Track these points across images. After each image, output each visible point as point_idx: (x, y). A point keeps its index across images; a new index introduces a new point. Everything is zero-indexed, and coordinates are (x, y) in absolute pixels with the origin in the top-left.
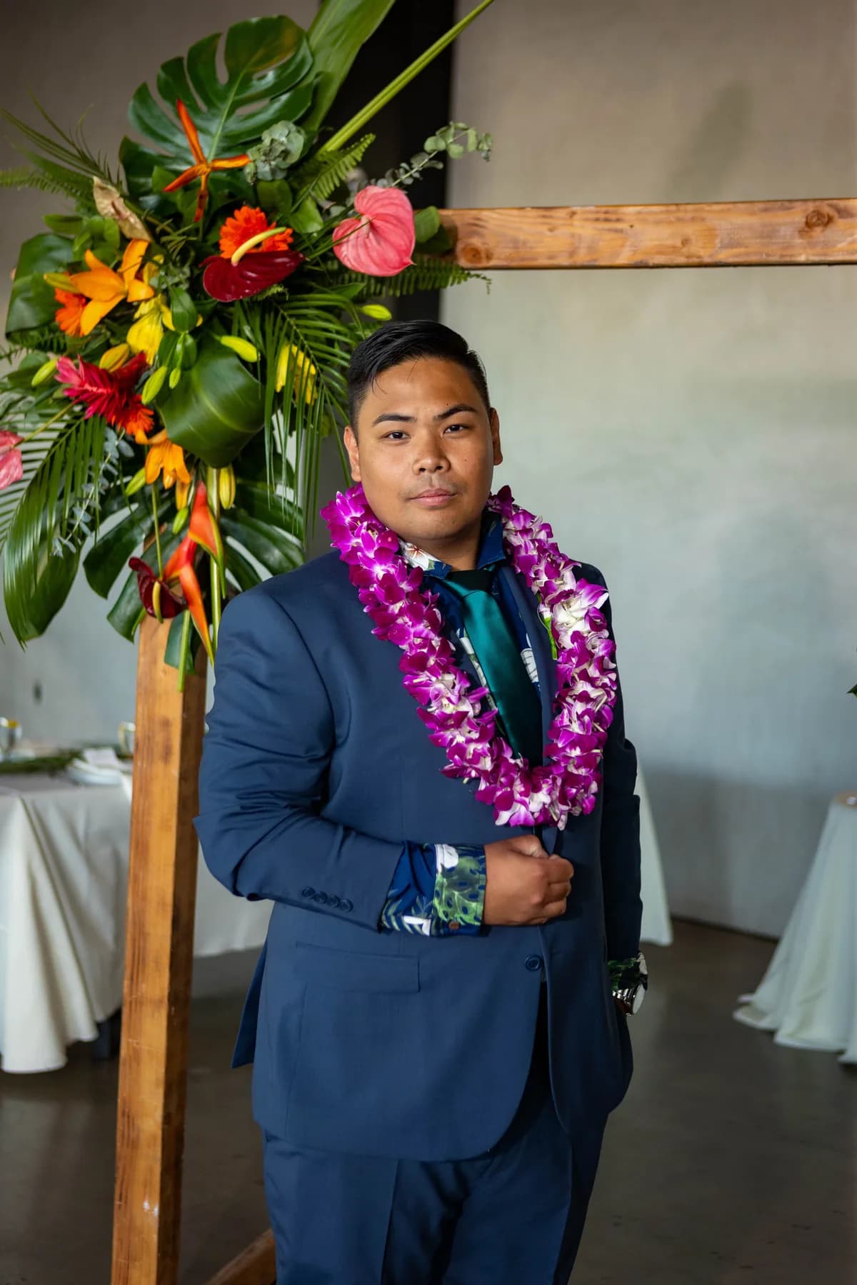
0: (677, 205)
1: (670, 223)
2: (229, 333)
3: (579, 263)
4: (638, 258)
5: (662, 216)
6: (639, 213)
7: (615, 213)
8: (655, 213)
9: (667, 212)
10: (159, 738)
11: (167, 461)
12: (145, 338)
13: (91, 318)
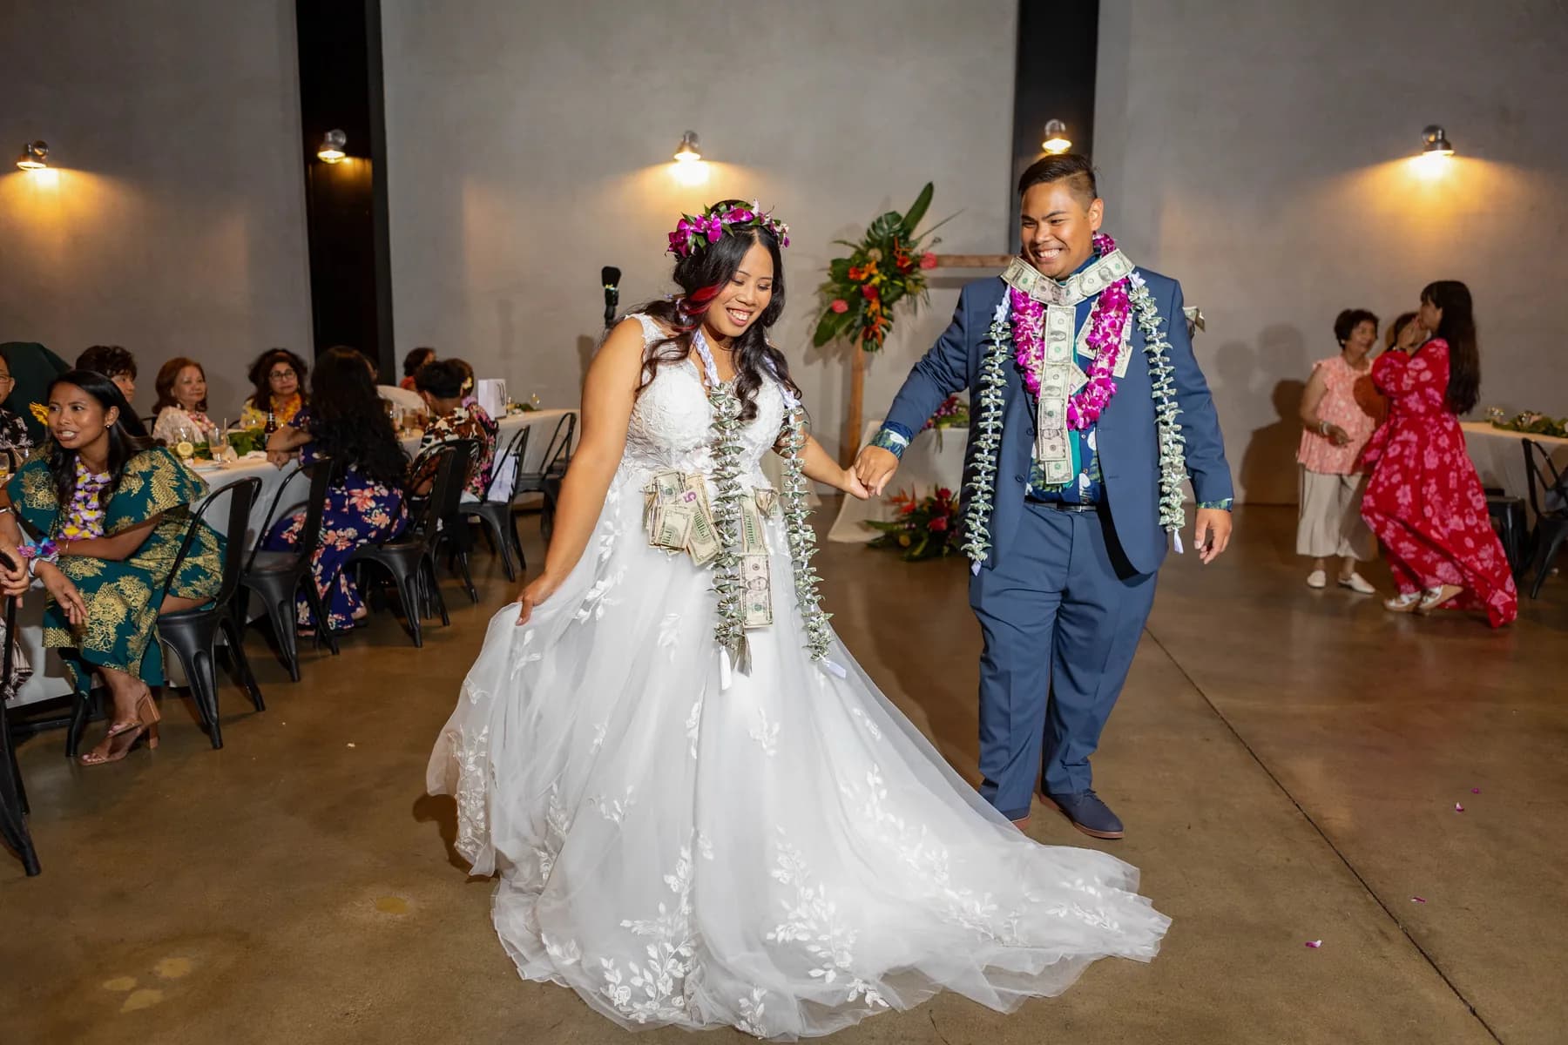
2: (893, 280)
11: (875, 306)
12: (876, 281)
13: (864, 277)
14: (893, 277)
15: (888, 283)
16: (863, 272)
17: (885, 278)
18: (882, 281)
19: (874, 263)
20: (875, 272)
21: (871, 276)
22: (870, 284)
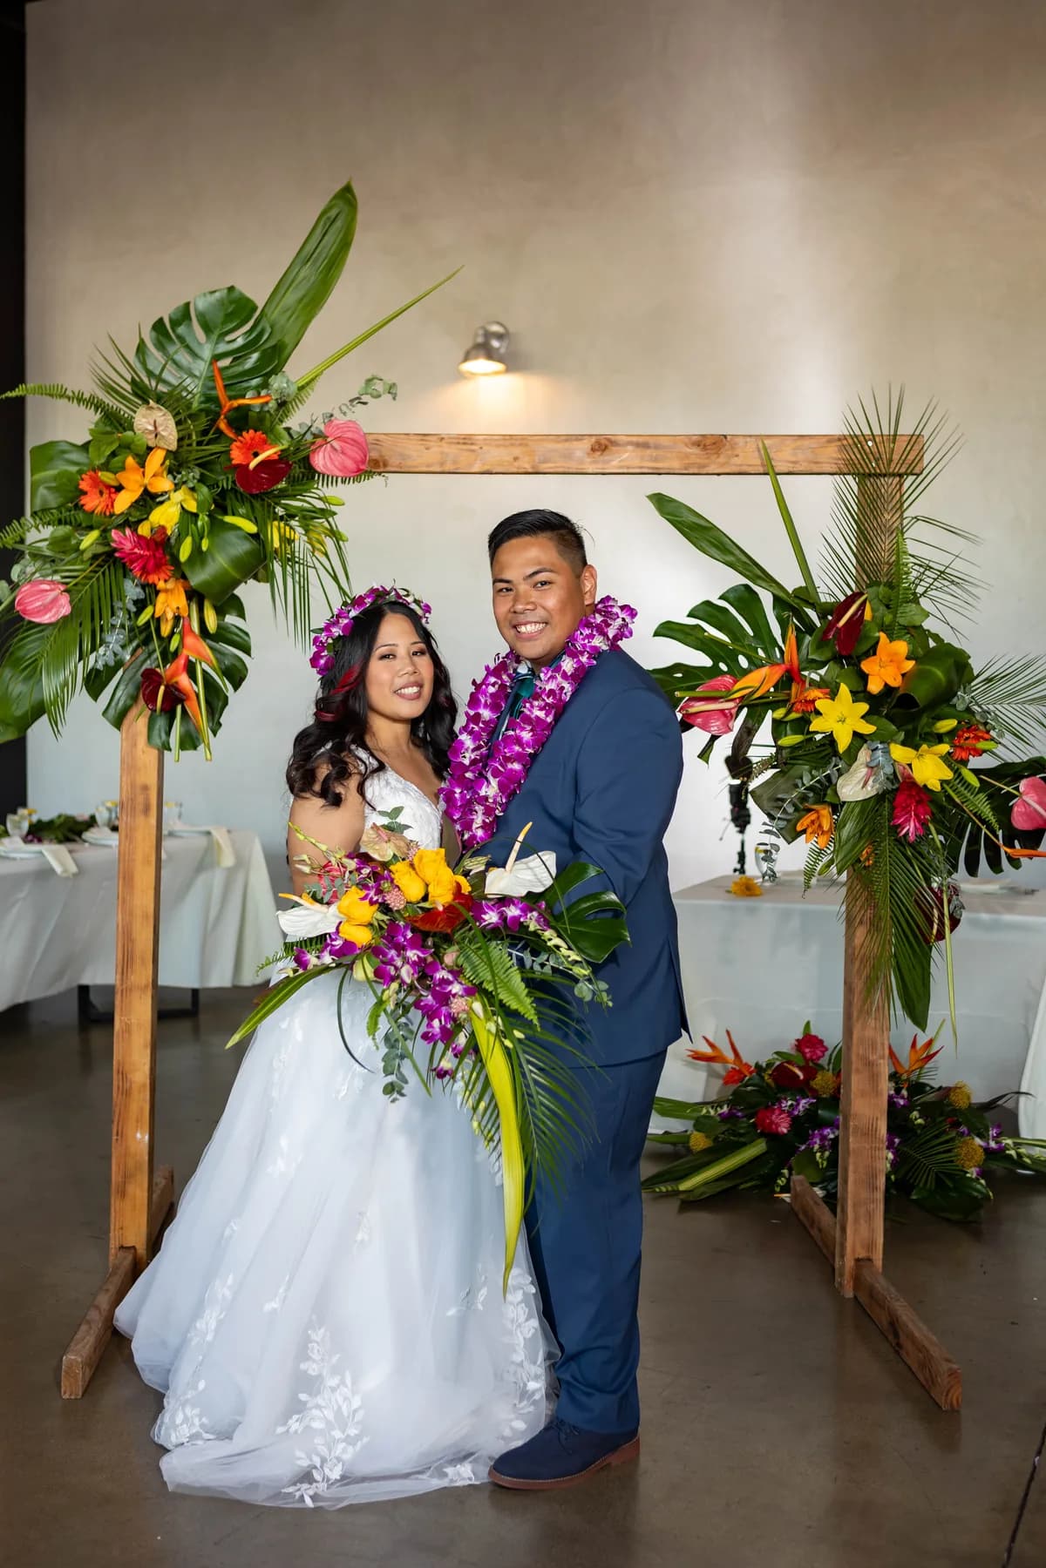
0: (510, 435)
1: (505, 446)
2: (225, 513)
3: (447, 469)
4: (486, 468)
5: (501, 442)
6: (485, 440)
7: (470, 439)
8: (496, 440)
9: (505, 439)
10: (140, 799)
11: (171, 601)
12: (165, 516)
13: (123, 502)
14: (221, 504)
15: (203, 520)
16: (119, 488)
17: (192, 507)
18: (188, 516)
19: (156, 460)
20: (165, 484)
21: (149, 500)
22: (144, 530)
